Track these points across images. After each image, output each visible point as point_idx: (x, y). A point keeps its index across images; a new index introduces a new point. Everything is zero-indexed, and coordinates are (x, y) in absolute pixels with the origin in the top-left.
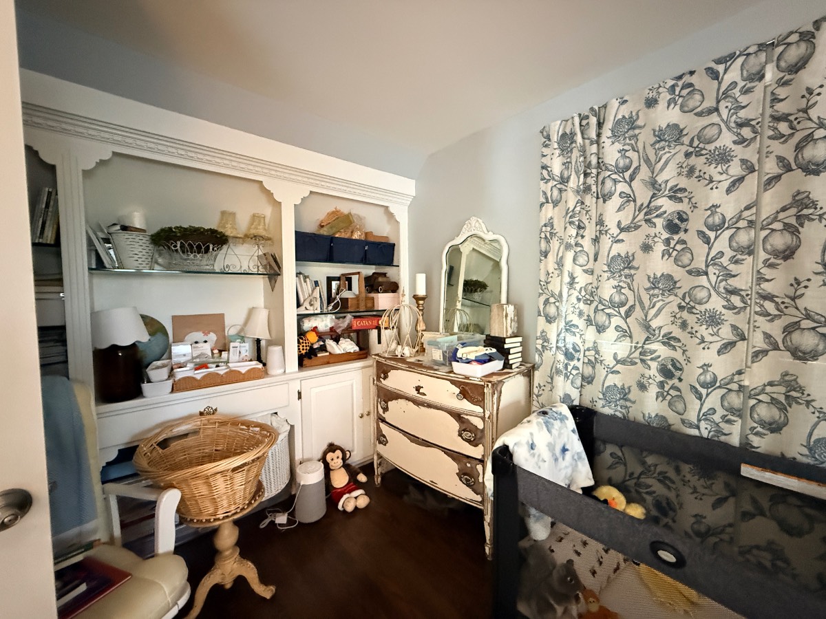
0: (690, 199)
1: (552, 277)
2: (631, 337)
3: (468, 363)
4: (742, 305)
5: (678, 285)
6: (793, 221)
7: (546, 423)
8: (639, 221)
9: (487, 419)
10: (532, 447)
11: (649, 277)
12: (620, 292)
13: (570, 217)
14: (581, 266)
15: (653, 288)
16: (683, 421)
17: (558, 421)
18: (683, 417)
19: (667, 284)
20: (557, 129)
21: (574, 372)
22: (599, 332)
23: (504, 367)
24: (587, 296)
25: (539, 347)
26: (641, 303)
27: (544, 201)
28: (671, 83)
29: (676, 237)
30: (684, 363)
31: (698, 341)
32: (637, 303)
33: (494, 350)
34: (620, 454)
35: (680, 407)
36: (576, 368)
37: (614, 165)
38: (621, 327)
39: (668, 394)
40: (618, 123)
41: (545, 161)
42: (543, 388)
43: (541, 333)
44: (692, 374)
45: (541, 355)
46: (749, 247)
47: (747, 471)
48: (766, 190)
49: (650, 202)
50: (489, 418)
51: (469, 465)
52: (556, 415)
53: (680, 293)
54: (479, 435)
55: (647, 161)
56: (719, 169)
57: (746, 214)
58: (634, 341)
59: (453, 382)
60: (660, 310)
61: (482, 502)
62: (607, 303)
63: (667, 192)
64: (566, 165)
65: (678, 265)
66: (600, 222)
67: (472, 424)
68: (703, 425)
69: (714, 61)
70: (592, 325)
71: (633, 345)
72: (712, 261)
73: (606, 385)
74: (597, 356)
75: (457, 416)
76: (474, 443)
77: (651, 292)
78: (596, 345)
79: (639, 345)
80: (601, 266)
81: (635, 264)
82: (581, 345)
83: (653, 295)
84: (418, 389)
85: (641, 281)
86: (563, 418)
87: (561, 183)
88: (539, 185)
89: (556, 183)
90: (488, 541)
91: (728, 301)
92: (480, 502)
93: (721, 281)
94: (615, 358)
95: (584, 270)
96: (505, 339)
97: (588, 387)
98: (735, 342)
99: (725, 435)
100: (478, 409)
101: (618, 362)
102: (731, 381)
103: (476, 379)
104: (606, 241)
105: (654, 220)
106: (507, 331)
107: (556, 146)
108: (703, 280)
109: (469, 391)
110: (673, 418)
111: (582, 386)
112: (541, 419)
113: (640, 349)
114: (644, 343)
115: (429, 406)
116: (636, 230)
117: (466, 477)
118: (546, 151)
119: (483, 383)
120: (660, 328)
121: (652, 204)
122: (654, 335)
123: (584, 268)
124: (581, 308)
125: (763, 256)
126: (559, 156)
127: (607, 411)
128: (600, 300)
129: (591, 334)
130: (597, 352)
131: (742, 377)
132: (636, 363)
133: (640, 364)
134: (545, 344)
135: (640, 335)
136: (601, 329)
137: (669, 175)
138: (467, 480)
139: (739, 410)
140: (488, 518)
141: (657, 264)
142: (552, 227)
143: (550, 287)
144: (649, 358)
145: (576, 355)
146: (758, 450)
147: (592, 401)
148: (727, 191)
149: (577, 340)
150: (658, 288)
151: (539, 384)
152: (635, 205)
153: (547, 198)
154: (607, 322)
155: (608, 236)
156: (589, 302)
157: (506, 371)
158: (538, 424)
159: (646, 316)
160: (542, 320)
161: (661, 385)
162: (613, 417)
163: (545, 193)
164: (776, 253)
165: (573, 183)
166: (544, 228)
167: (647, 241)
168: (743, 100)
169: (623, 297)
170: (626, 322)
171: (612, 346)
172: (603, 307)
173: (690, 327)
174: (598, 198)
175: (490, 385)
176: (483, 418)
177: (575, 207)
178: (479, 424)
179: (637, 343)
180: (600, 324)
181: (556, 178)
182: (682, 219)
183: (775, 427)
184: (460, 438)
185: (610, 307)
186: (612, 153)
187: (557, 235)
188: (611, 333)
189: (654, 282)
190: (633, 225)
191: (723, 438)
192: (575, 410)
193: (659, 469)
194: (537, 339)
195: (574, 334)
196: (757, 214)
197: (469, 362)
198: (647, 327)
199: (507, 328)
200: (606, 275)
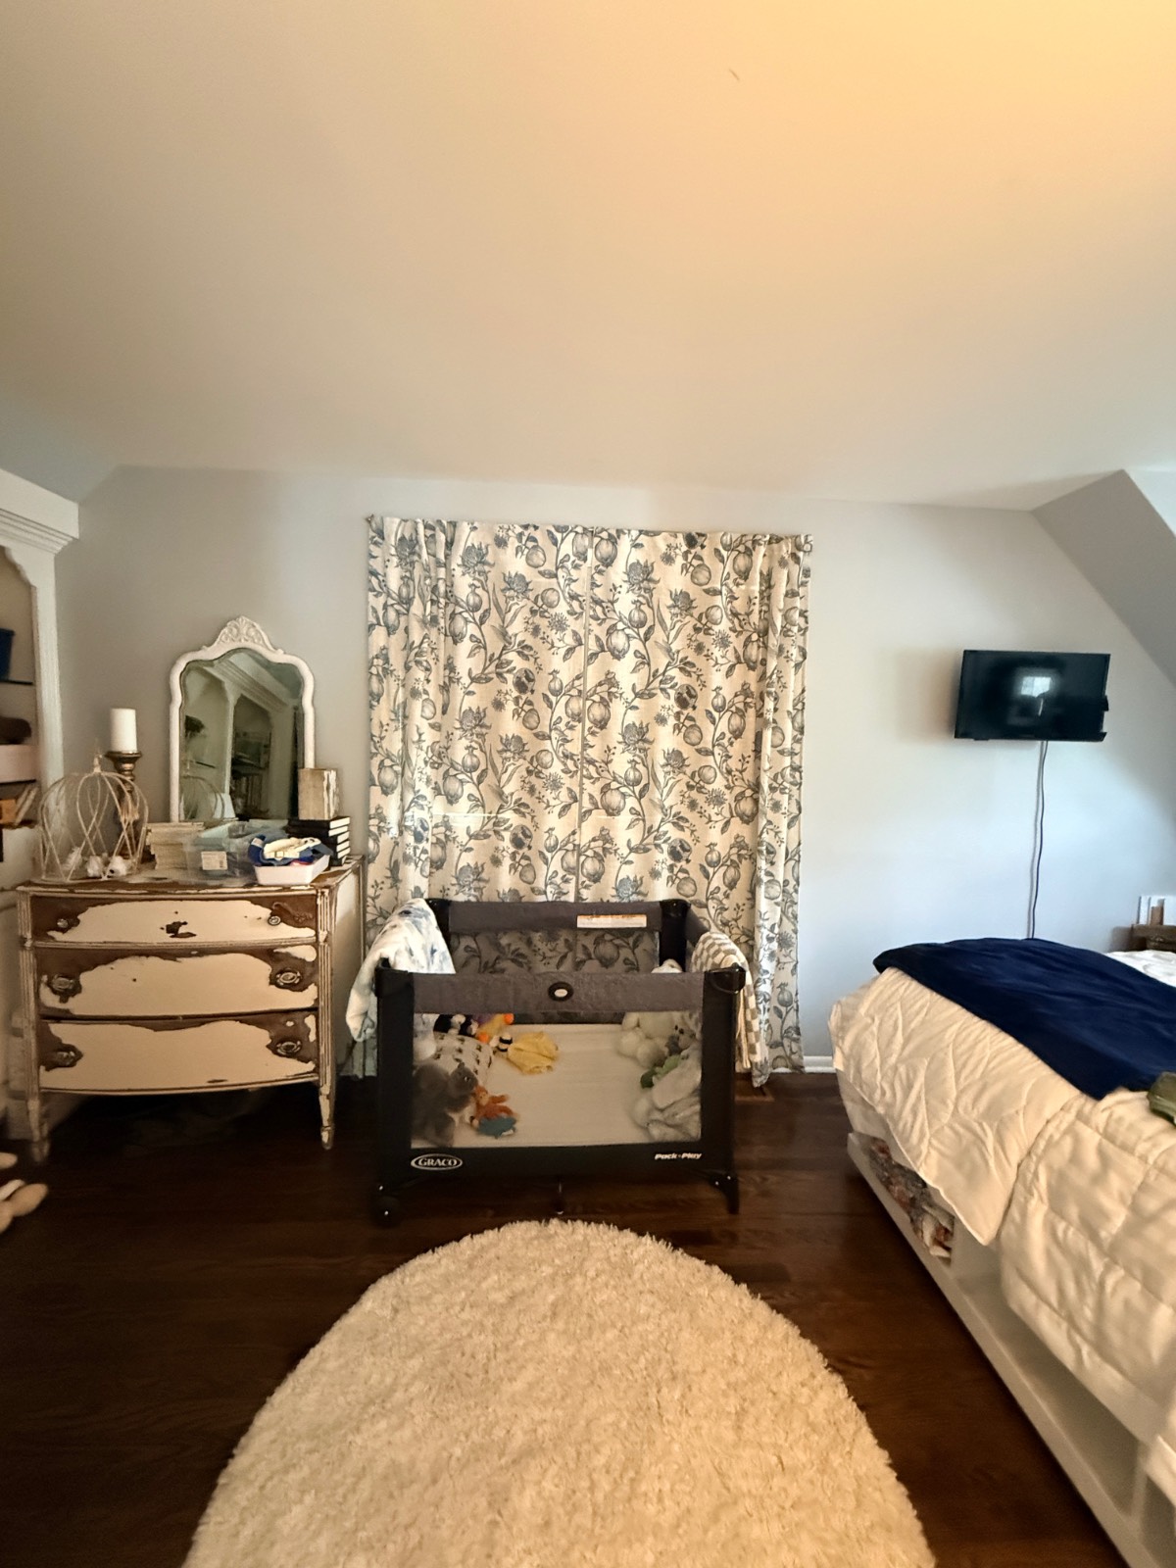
0: (536, 659)
1: (386, 730)
2: (483, 806)
3: (288, 864)
4: (575, 769)
5: (526, 748)
6: (606, 696)
7: (414, 922)
8: (490, 673)
9: (322, 944)
10: (411, 953)
11: (501, 739)
12: (472, 755)
13: (416, 655)
14: (428, 719)
15: (506, 751)
16: (533, 890)
17: (424, 918)
18: (533, 885)
19: (517, 746)
20: (395, 529)
21: (423, 857)
22: (450, 802)
23: (331, 865)
24: (434, 758)
25: (374, 829)
26: (494, 766)
27: (375, 621)
28: (519, 530)
29: (524, 697)
30: (532, 829)
31: (545, 805)
32: (490, 767)
33: (317, 842)
34: (474, 945)
35: (529, 876)
36: (424, 851)
37: (465, 600)
38: (473, 795)
39: (519, 865)
40: (468, 550)
41: (377, 565)
42: (382, 886)
43: (377, 809)
44: (540, 841)
45: (376, 841)
46: (579, 715)
47: (583, 922)
48: (589, 664)
49: (501, 655)
50: (325, 941)
51: (290, 1024)
52: (419, 912)
53: (529, 756)
54: (309, 970)
55: (497, 606)
56: (558, 636)
57: (577, 683)
58: (487, 810)
59: (256, 901)
60: (511, 775)
61: (316, 1071)
62: (460, 768)
63: (516, 647)
64: (406, 580)
65: (526, 727)
66: (450, 667)
67: (296, 958)
68: (549, 889)
69: (554, 526)
70: (440, 794)
71: (487, 815)
72: (553, 727)
73: (460, 867)
74: (448, 833)
75: (267, 953)
76: (298, 987)
77: (504, 755)
78: (446, 819)
79: (493, 815)
80: (452, 721)
81: (486, 721)
82: (429, 820)
83: (506, 759)
84: (173, 929)
85: (493, 742)
86: (426, 916)
87: (398, 604)
88: (367, 598)
89: (394, 602)
90: (325, 1123)
91: (565, 765)
92: (314, 1071)
93: (561, 745)
94: (468, 833)
95: (430, 724)
96: (328, 822)
97: (439, 874)
98: (570, 805)
99: (565, 894)
100: (307, 933)
101: (471, 837)
102: (568, 842)
103: (304, 888)
104: (458, 691)
105: (506, 675)
106: (329, 811)
107: (393, 551)
108: (547, 745)
109: (288, 908)
110: (523, 889)
111: (431, 873)
112: (407, 920)
113: (494, 820)
114: (498, 813)
115: (203, 952)
116: (487, 682)
117: (286, 1044)
118: (375, 551)
119: (314, 892)
120: (512, 794)
121: (503, 657)
122: (507, 803)
123: (431, 721)
124: (429, 774)
125: (588, 725)
126: (397, 566)
127: (461, 898)
128: (452, 764)
129: (439, 806)
130: (449, 828)
131: (577, 836)
132: (490, 836)
133: (493, 837)
134: (382, 824)
135: (493, 803)
136: (452, 799)
137: (517, 628)
138: (288, 1048)
139: (573, 868)
140: (326, 1089)
141: (509, 725)
142: (387, 660)
143: (385, 744)
144: (502, 828)
145: (425, 834)
146: (587, 901)
147: (443, 890)
148: (564, 657)
149: (424, 814)
150: (510, 750)
151: (376, 882)
152: (486, 653)
153: (378, 619)
154: (460, 790)
155: (460, 686)
156: (436, 765)
157: (333, 869)
158: (407, 925)
159: (499, 782)
160: (376, 791)
161: (513, 855)
162: (468, 902)
163: (375, 611)
164: (595, 722)
165: (416, 608)
166: (375, 660)
167: (499, 697)
168: (574, 574)
169: (475, 760)
170: (478, 789)
171: (465, 819)
172: (456, 772)
173: (537, 792)
174: (446, 635)
175: (327, 891)
176: (315, 944)
177: (422, 643)
178: (308, 954)
179: (490, 813)
180: (452, 793)
181: (394, 595)
182: (530, 680)
183: (596, 878)
184: (273, 987)
185: (462, 773)
186: (463, 586)
187: (395, 672)
188: (464, 804)
189: (506, 743)
190: (483, 676)
191: (563, 898)
192: (431, 902)
193: (513, 948)
194: (370, 818)
195: (423, 809)
196: (585, 683)
197: (287, 862)
198: (500, 794)
199: (329, 805)
200: (458, 733)
